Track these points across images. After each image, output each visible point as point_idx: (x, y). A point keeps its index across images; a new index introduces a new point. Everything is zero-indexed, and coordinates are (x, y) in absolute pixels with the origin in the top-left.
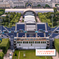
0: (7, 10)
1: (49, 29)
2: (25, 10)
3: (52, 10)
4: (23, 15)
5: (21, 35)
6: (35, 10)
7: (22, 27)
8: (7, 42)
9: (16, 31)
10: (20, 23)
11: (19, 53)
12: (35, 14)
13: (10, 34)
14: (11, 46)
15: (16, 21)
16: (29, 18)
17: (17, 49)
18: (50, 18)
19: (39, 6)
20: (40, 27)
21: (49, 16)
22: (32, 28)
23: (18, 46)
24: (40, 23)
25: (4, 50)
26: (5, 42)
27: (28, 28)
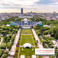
0: (19, 17)
1: (31, 22)
2: (24, 17)
3: (32, 17)
4: (24, 18)
5: (23, 24)
6: (27, 17)
7: (23, 22)
8: (19, 26)
9: (22, 23)
10: (23, 21)
11: (22, 30)
12: (27, 18)
13: (20, 24)
14: (20, 27)
15: (22, 20)
16: (26, 19)
17: (22, 29)
18: (32, 19)
19: (28, 16)
20: (29, 22)
21: (31, 19)
22: (27, 22)
23: (22, 28)
24: (29, 21)
25: (18, 29)
26: (18, 27)
27: (25, 22)
